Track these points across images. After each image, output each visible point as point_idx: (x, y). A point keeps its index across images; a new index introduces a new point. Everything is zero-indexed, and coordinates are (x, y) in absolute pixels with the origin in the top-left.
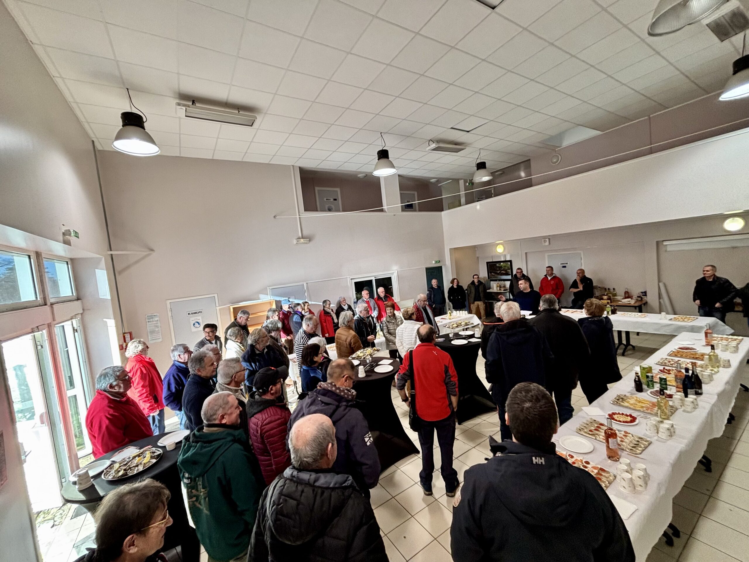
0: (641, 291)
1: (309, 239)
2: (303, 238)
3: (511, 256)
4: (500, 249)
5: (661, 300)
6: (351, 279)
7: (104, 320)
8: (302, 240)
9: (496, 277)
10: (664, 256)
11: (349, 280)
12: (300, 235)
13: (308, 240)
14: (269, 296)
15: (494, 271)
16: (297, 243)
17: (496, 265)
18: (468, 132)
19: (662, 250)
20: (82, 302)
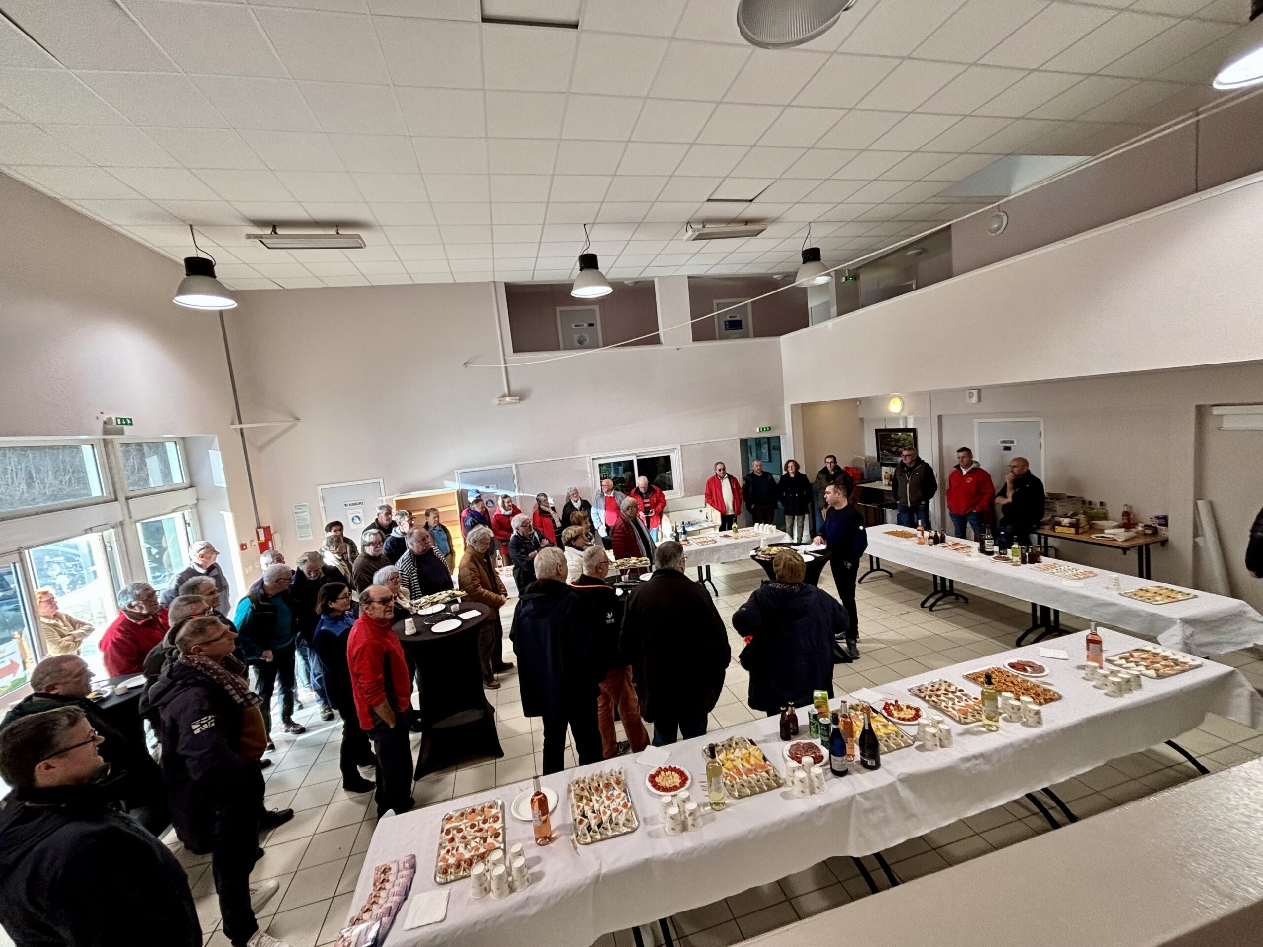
0: (1157, 514)
1: (521, 396)
2: (510, 395)
3: (916, 420)
4: (895, 407)
5: (1200, 540)
6: (593, 459)
7: (221, 512)
8: (508, 399)
9: (890, 459)
10: (1214, 441)
11: (588, 460)
12: (506, 391)
13: (518, 398)
14: (457, 483)
15: (887, 448)
16: (499, 404)
17: (890, 435)
18: (751, 201)
19: (1211, 424)
20: (197, 491)
